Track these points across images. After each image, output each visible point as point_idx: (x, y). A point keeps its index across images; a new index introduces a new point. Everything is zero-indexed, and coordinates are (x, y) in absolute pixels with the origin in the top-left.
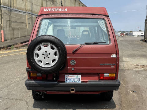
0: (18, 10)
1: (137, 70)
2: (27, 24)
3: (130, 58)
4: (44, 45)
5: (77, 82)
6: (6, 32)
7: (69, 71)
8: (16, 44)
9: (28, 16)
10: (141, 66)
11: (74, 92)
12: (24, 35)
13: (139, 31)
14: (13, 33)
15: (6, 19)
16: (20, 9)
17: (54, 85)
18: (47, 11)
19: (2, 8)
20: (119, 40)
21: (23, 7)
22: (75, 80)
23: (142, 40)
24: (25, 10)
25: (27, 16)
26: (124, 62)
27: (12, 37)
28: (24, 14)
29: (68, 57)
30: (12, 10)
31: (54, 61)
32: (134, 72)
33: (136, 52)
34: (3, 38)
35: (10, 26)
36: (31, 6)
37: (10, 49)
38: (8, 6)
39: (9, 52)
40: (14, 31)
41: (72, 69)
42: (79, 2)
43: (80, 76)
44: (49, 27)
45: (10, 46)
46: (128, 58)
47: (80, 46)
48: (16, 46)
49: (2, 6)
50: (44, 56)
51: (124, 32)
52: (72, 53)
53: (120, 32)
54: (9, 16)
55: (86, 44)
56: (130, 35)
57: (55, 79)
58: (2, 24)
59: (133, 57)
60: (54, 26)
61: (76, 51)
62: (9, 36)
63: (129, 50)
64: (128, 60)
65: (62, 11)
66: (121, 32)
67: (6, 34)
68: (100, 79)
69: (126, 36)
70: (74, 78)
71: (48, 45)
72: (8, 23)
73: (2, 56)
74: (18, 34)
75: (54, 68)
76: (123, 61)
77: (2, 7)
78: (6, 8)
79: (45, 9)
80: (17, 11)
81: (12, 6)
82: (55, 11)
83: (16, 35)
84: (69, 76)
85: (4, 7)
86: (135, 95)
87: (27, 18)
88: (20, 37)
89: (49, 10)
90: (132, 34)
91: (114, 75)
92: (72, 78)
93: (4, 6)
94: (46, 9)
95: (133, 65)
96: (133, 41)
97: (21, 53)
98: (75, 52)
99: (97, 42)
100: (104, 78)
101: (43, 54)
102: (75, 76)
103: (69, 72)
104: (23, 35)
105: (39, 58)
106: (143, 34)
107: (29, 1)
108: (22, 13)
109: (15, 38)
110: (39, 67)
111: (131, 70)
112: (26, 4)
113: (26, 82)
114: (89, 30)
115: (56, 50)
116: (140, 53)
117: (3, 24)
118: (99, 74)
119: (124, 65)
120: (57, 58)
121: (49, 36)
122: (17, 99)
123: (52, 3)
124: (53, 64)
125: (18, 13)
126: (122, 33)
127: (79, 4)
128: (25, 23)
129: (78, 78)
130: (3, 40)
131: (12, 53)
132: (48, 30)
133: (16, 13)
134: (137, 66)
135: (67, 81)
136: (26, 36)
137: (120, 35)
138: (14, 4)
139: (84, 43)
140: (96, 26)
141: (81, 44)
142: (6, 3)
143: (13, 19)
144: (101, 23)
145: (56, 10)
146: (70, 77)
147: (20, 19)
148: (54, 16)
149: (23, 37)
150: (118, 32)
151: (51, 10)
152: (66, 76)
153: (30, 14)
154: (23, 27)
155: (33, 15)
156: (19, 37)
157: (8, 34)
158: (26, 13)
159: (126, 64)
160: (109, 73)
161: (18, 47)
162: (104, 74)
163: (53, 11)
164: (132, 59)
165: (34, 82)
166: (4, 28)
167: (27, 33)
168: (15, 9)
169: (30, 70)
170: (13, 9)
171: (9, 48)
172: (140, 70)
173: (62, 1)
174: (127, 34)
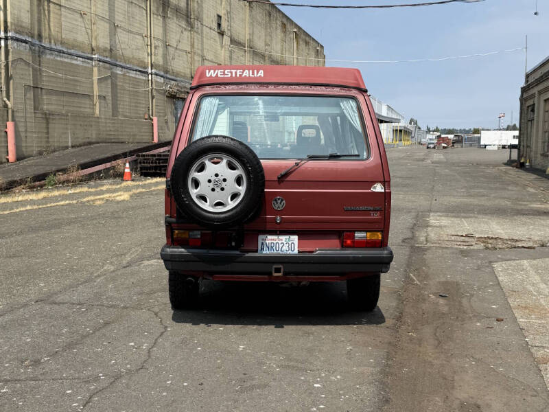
0: (66, 50)
1: (465, 247)
2: (96, 99)
3: (452, 217)
4: (212, 159)
5: (288, 253)
6: (22, 129)
7: (267, 224)
8: (64, 171)
9: (99, 70)
10: (481, 238)
11: (280, 274)
12: (87, 140)
13: (507, 129)
14: (48, 133)
15: (24, 82)
16: (73, 47)
17: (232, 259)
18: (214, 75)
19: (10, 42)
20: (429, 161)
21: (81, 38)
22: (284, 248)
23: (510, 163)
24: (90, 50)
25: (95, 69)
26: (430, 229)
27: (44, 144)
28: (85, 64)
29: (266, 190)
30: (43, 50)
31: (234, 196)
32: (453, 253)
33: (475, 201)
34: (11, 148)
35: (35, 108)
36: (110, 36)
37: (42, 186)
38: (32, 37)
39: (44, 198)
40: (50, 126)
41: (275, 219)
42: (285, 20)
43: (295, 238)
44: (219, 117)
45: (41, 177)
46: (447, 216)
47: (297, 164)
48: (62, 177)
49: (10, 34)
50: (211, 185)
51: (450, 132)
52: (276, 179)
53: (437, 130)
54: (34, 70)
55: (312, 158)
56: (471, 145)
57: (233, 244)
58: (9, 99)
59: (463, 214)
60: (231, 114)
61: (287, 174)
62: (33, 144)
63: (456, 194)
64: (445, 221)
65: (251, 75)
66: (438, 134)
67: (23, 135)
68: (344, 246)
69: (456, 145)
70: (280, 242)
71: (222, 159)
72: (30, 95)
73: (29, 207)
74: (64, 135)
75: (236, 213)
76: (428, 226)
77: (12, 38)
78: (26, 42)
79: (207, 71)
80: (60, 51)
81: (45, 34)
82: (234, 75)
83: (56, 140)
84: (269, 237)
85: (18, 40)
86: (441, 301)
87: (96, 78)
88: (73, 147)
89: (220, 73)
90: (479, 139)
91: (379, 236)
92: (275, 242)
93: (18, 36)
94: (212, 71)
95: (458, 235)
96: (479, 164)
97: (88, 201)
98: (283, 178)
99: (338, 154)
100: (353, 242)
101: (210, 181)
102: (284, 238)
103: (269, 227)
104: (81, 141)
105: (199, 189)
106: (516, 142)
107: (103, 19)
108: (79, 62)
109: (54, 151)
110: (200, 211)
111: (447, 248)
112: (94, 27)
113: (163, 250)
114: (317, 124)
115: (239, 172)
116: (488, 203)
117: (15, 98)
118: (342, 234)
119: (428, 235)
120: (242, 190)
121: (217, 136)
122: (125, 307)
123: (183, 24)
124: (231, 205)
125: (66, 60)
126: (443, 136)
127: (284, 25)
128: (90, 97)
129: (290, 243)
130: (12, 157)
131: (56, 199)
132: (217, 125)
133: (59, 59)
134: (466, 239)
135: (262, 249)
136: (90, 143)
137: (435, 141)
138: (52, 28)
139: (305, 157)
140: (338, 115)
141: (299, 159)
142: (24, 25)
143: (46, 83)
144: (348, 107)
145: (236, 73)
146: (271, 239)
147: (71, 80)
148: (233, 89)
149: (80, 146)
150: (429, 131)
151: (224, 74)
152: (261, 237)
153: (108, 65)
154: (82, 110)
155: (117, 66)
156: (67, 147)
157: (29, 134)
158: (91, 59)
159: (435, 234)
160: (366, 232)
161: (68, 181)
162: (354, 232)
163: (229, 75)
164: (456, 221)
165: (183, 250)
166: (16, 114)
167: (94, 132)
168: (54, 47)
169: (174, 220)
170: (48, 46)
171: (37, 183)
172: (476, 247)
173: (219, 17)
174: (459, 141)
